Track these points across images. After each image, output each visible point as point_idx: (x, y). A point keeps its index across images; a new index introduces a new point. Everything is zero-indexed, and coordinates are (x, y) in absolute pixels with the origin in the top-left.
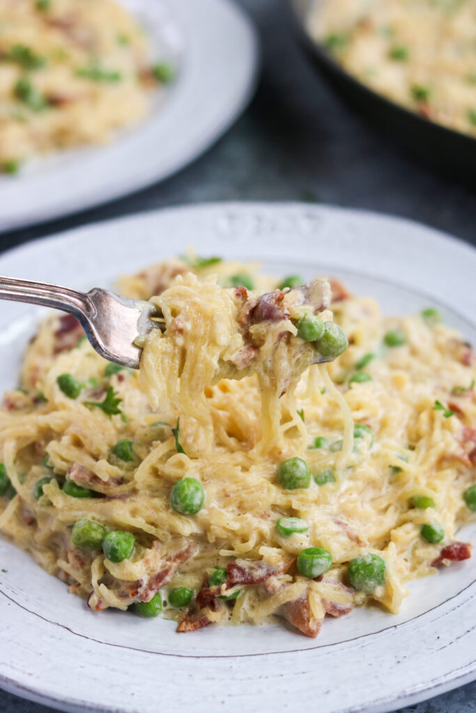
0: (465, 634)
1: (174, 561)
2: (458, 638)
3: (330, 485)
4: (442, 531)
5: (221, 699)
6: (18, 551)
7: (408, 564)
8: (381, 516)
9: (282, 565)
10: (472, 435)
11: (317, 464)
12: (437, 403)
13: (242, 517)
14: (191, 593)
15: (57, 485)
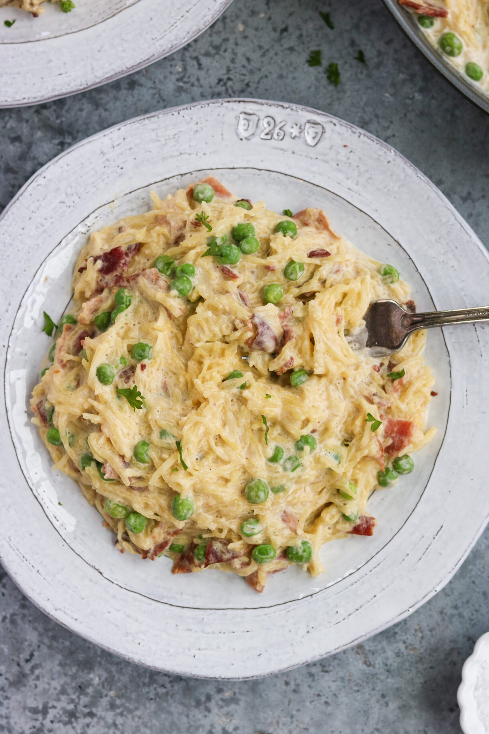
0: (355, 612)
1: (173, 536)
2: (349, 615)
3: (281, 494)
4: (356, 517)
5: (194, 652)
6: (70, 481)
7: (331, 531)
8: (317, 497)
9: (242, 552)
10: (392, 431)
11: (273, 481)
12: (369, 415)
13: (219, 519)
14: (183, 547)
15: (95, 468)
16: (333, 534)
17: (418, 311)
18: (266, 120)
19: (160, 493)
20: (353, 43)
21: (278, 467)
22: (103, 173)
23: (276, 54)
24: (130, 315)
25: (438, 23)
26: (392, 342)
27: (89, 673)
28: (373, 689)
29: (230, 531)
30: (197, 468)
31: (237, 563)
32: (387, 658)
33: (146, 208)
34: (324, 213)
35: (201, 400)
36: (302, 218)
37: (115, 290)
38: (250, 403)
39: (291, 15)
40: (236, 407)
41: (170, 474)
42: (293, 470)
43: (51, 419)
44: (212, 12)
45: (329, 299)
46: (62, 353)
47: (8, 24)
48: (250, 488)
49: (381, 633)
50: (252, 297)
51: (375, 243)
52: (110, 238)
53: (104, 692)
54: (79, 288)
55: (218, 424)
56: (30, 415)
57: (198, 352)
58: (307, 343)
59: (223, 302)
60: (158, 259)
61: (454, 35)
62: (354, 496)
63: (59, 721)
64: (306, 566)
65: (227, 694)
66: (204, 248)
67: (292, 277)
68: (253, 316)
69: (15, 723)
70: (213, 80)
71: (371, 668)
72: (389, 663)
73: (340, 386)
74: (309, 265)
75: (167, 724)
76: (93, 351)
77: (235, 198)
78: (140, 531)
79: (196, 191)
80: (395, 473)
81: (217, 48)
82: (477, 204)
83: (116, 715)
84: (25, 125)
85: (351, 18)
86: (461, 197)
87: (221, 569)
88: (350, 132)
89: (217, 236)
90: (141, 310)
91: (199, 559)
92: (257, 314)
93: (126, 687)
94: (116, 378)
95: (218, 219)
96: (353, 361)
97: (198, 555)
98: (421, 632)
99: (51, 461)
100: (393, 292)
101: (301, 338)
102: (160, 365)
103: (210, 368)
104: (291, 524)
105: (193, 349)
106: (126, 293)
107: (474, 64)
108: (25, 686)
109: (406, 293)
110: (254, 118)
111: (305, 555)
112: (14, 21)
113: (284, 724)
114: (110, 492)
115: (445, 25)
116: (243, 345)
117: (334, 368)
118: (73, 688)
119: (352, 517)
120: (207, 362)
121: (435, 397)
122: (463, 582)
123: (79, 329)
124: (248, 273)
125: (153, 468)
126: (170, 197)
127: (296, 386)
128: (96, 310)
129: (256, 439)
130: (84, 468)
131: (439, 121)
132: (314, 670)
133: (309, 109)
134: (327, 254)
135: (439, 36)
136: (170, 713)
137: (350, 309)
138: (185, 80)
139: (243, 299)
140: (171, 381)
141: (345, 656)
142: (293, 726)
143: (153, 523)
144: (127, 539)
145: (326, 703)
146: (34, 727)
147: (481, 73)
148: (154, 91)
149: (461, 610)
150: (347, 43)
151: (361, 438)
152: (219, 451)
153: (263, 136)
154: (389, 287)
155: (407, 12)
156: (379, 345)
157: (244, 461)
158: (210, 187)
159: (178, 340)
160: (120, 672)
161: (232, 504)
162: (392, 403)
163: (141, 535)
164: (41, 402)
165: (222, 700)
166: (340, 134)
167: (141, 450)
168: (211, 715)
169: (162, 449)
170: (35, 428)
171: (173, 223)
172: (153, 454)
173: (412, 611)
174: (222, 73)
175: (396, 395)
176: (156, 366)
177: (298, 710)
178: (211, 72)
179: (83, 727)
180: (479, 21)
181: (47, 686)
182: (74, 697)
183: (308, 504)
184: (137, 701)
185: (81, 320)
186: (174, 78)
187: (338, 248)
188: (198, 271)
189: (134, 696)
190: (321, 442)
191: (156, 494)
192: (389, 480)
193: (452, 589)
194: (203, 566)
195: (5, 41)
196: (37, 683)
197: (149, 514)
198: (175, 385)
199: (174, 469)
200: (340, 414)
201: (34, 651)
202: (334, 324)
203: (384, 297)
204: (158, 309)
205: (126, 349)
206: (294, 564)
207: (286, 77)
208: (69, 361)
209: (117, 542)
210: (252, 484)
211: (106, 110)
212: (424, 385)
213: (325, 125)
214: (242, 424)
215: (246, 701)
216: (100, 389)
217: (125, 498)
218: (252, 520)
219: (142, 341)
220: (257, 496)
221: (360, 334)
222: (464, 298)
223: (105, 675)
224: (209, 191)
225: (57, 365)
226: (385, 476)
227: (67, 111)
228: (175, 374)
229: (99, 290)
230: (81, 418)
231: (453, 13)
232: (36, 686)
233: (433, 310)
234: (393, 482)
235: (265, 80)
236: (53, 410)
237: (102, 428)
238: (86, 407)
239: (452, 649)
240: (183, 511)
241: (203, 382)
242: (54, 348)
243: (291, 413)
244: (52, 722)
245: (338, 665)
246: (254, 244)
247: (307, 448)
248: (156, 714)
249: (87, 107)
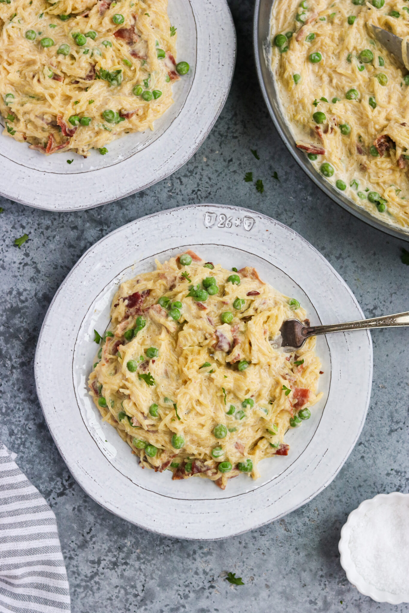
0: (278, 500)
1: (172, 458)
2: (275, 501)
3: (234, 433)
4: (278, 445)
5: (186, 525)
6: (111, 427)
7: (263, 453)
8: (255, 434)
9: (213, 466)
10: (298, 395)
11: (230, 426)
12: (284, 386)
13: (199, 448)
14: (178, 464)
15: (127, 420)
16: (265, 455)
17: (312, 325)
18: (221, 216)
19: (165, 434)
20: (271, 168)
21: (232, 417)
22: (127, 249)
23: (226, 175)
24: (145, 331)
25: (319, 157)
26: (296, 344)
27: (124, 539)
28: (291, 545)
29: (205, 454)
30: (185, 419)
31: (210, 473)
32: (298, 527)
33: (152, 268)
34: (256, 270)
35: (187, 380)
36: (243, 272)
37: (136, 317)
38: (215, 381)
39: (234, 151)
40: (207, 384)
41: (171, 423)
42: (241, 419)
43: (100, 392)
44: (188, 154)
45: (259, 320)
46: (107, 354)
47: (69, 162)
48: (216, 429)
49: (295, 512)
50: (215, 319)
51: (285, 286)
52: (132, 287)
53: (134, 550)
54: (114, 316)
55: (198, 393)
56: (88, 390)
57: (185, 352)
58: (247, 345)
59: (199, 323)
60: (160, 299)
61: (329, 165)
62: (276, 433)
63: (108, 568)
64: (249, 474)
65: (205, 550)
66: (187, 292)
67: (238, 308)
68: (216, 331)
69: (82, 570)
70: (189, 191)
71: (289, 533)
72: (299, 529)
73: (267, 370)
74: (248, 300)
75: (171, 568)
76: (124, 353)
77: (204, 261)
78: (154, 456)
79: (181, 259)
80: (300, 419)
81: (191, 172)
82: (345, 261)
83: (140, 564)
84: (80, 219)
85: (270, 153)
86: (336, 257)
87: (201, 477)
88: (269, 222)
89: (194, 285)
90: (151, 328)
91: (188, 471)
92: (218, 330)
93: (146, 547)
94: (138, 368)
95: (195, 275)
96: (274, 355)
97: (187, 469)
98: (318, 511)
99: (100, 416)
100: (296, 314)
101: (244, 343)
102: (163, 360)
103: (192, 361)
104: (240, 450)
105: (182, 350)
106: (143, 319)
107: (341, 181)
108: (87, 548)
109: (304, 314)
110: (214, 215)
111: (249, 467)
112: (73, 161)
113: (239, 567)
114: (136, 434)
115: (324, 158)
116: (210, 348)
117: (263, 360)
118: (115, 548)
119: (276, 445)
120: (190, 358)
121: (322, 375)
122: (341, 481)
123: (115, 340)
124: (212, 306)
125: (160, 419)
126: (166, 262)
127: (241, 371)
128: (125, 329)
129: (219, 401)
130: (120, 420)
131: (322, 212)
132: (255, 534)
133: (246, 209)
134: (258, 294)
135: (320, 164)
136: (172, 562)
137: (271, 325)
138: (173, 191)
139: (210, 321)
140: (169, 369)
141: (273, 526)
142: (244, 568)
143: (161, 451)
144: (146, 460)
145: (263, 554)
146: (93, 572)
147: (345, 186)
148: (155, 198)
149: (341, 498)
150: (267, 168)
151: (279, 400)
152: (198, 408)
153: (219, 225)
154: (294, 312)
155: (302, 152)
156: (289, 346)
157: (213, 414)
158: (189, 256)
159: (173, 345)
160: (142, 538)
161: (206, 439)
162: (297, 379)
163: (154, 458)
164: (94, 382)
165: (202, 553)
166: (264, 223)
167: (153, 409)
168: (196, 562)
169: (165, 408)
170: (91, 397)
171: (168, 278)
172: (160, 411)
173: (311, 498)
174: (194, 187)
175: (299, 374)
176: (161, 361)
177: (247, 558)
178: (188, 186)
179: (122, 571)
180: (344, 155)
181: (100, 548)
182: (116, 553)
183: (250, 438)
184: (153, 555)
185: (116, 335)
186: (166, 190)
187: (264, 290)
188: (184, 305)
189: (151, 552)
190: (256, 402)
191: (163, 434)
192: (296, 423)
193: (335, 486)
194: (190, 475)
195: (68, 172)
196: (94, 546)
197: (159, 446)
198: (172, 371)
199: (173, 420)
200: (267, 386)
201: (92, 527)
202: (263, 334)
203: (290, 316)
204: (161, 328)
205: (143, 351)
206: (242, 473)
207: (232, 189)
208: (110, 359)
209: (140, 462)
210: (218, 427)
211: (127, 210)
212: (315, 368)
213: (255, 219)
214: (211, 393)
215: (216, 554)
216: (129, 374)
217: (144, 437)
218: (218, 448)
219: (152, 346)
220: (221, 434)
221: (278, 339)
222: (338, 317)
223: (134, 540)
224: (188, 258)
225: (103, 361)
226: (294, 421)
227: (104, 211)
228: (172, 365)
229: (127, 317)
230: (118, 391)
231: (328, 151)
232: (94, 548)
233: (320, 325)
234: (299, 424)
235: (219, 190)
236: (102, 387)
237: (131, 397)
238: (121, 385)
239: (336, 521)
240: (179, 444)
241: (188, 369)
242: (101, 350)
243: (239, 386)
244: (103, 568)
245: (270, 531)
246: (216, 289)
247: (248, 406)
248: (164, 562)
249: (116, 208)
